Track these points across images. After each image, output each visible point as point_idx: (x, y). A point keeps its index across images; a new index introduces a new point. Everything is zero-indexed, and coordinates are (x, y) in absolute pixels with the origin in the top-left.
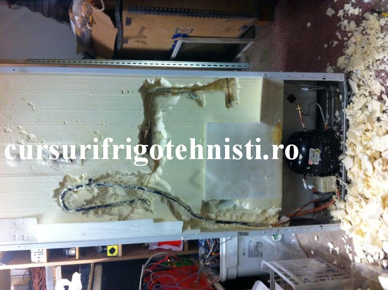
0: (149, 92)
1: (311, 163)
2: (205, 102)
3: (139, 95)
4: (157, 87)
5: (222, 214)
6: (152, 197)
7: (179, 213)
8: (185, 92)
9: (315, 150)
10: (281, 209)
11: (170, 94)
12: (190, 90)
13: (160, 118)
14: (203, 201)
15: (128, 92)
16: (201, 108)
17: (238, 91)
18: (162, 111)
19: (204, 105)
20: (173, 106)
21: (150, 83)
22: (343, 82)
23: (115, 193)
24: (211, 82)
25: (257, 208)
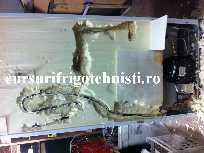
0: (78, 30)
1: (180, 76)
2: (115, 37)
3: (73, 32)
4: (83, 28)
5: (126, 110)
6: (82, 100)
7: (100, 110)
8: (102, 31)
9: (183, 67)
10: (162, 105)
11: (92, 32)
12: (105, 30)
13: (87, 48)
14: (115, 102)
15: (65, 30)
16: (113, 41)
17: (136, 30)
18: (88, 43)
19: (115, 39)
20: (95, 40)
21: (80, 24)
22: (197, 25)
23: (58, 99)
24: (119, 24)
25: (148, 105)
